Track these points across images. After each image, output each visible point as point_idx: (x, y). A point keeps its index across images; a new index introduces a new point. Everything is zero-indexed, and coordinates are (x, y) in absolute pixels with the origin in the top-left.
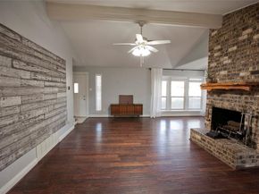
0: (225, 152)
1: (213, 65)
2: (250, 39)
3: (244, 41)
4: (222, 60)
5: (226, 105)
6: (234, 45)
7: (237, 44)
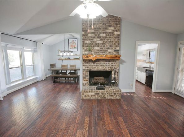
1: (88, 42)
3: (110, 33)
4: (95, 40)
5: (100, 68)
6: (104, 33)
7: (105, 33)
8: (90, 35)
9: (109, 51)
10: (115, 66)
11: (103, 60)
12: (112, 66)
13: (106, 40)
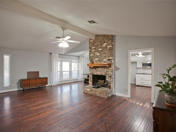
0: (102, 93)
1: (92, 55)
2: (106, 47)
3: (104, 47)
4: (96, 53)
5: (99, 73)
6: (100, 48)
7: (102, 48)
8: (93, 51)
9: (104, 60)
10: (109, 71)
11: (101, 67)
12: (107, 71)
13: (102, 53)
